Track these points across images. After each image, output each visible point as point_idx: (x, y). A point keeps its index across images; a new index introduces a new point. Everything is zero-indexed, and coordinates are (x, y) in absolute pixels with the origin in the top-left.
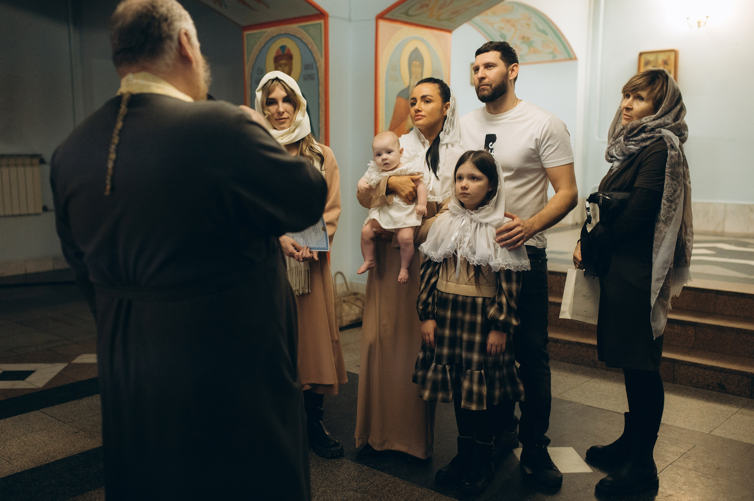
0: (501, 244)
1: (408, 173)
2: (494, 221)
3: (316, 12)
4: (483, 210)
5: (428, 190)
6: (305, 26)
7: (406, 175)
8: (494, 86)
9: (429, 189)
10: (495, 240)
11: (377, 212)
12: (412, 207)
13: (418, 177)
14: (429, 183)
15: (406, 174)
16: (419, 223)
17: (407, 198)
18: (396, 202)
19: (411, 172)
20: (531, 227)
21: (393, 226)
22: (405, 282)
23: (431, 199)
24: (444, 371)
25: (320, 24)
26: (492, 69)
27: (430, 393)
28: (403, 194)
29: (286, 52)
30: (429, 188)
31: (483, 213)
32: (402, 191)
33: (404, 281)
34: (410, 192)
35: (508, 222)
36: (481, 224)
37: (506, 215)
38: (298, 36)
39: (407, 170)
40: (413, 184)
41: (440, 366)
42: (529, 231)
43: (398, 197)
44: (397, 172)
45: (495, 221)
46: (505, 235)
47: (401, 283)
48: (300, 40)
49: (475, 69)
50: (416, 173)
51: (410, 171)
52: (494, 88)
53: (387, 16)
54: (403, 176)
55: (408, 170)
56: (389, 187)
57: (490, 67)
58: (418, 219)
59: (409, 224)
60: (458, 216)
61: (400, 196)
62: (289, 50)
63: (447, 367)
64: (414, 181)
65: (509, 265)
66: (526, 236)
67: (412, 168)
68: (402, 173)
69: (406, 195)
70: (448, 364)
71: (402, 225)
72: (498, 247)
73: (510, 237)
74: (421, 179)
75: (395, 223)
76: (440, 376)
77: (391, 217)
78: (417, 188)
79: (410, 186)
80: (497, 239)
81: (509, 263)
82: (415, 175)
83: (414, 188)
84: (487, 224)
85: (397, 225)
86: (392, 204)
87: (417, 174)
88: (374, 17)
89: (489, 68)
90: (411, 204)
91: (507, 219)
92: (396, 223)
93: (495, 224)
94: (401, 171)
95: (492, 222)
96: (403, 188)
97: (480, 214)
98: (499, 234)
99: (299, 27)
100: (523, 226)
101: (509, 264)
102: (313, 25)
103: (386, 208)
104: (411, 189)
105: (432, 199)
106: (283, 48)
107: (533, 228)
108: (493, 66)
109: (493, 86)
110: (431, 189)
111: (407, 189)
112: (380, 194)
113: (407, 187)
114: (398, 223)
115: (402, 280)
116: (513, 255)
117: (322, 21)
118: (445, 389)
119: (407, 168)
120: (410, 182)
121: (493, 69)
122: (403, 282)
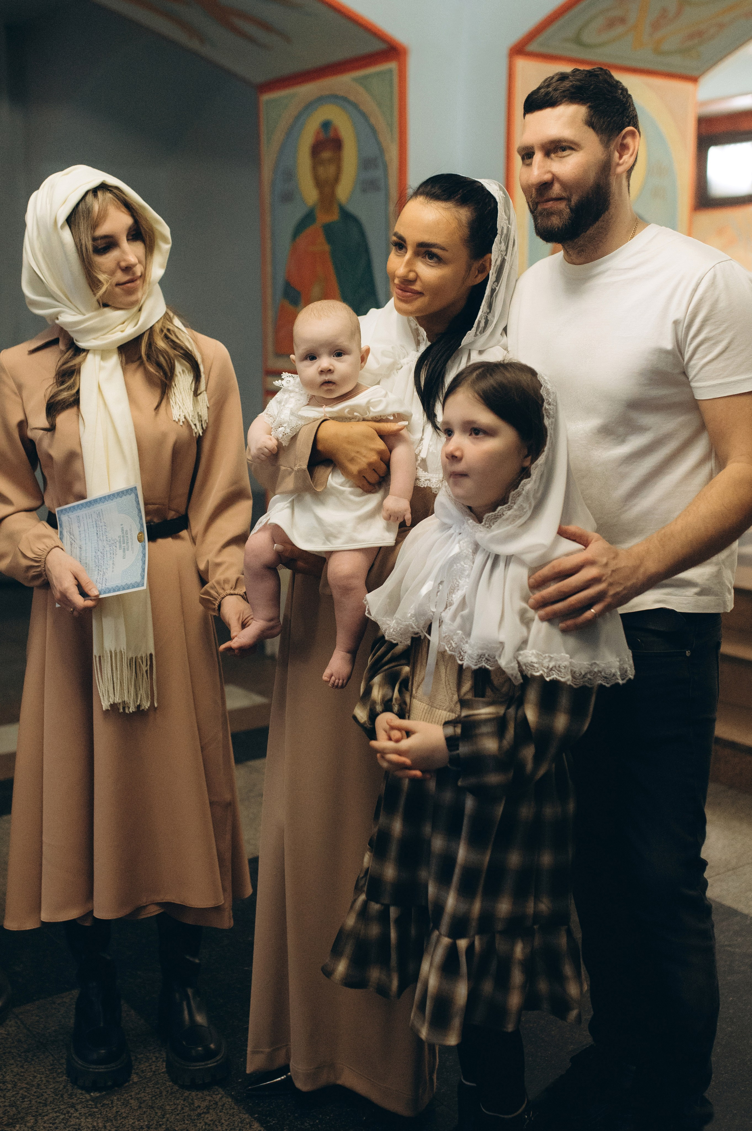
0: (542, 612)
1: (370, 415)
2: (529, 550)
3: (378, 46)
4: (499, 521)
5: (416, 456)
6: (366, 77)
7: (364, 420)
8: (575, 199)
9: (419, 454)
10: (526, 599)
11: (288, 507)
12: (374, 499)
13: (392, 427)
14: (422, 439)
15: (365, 416)
16: (388, 539)
17: (364, 477)
18: (333, 488)
19: (378, 412)
20: (636, 569)
21: (324, 544)
22: (340, 684)
23: (423, 479)
24: (383, 917)
25: (390, 71)
26: (568, 155)
27: (349, 967)
28: (354, 468)
29: (331, 134)
30: (420, 452)
31: (499, 530)
32: (352, 460)
33: (337, 681)
34: (370, 464)
35: (567, 555)
36: (497, 557)
37: (562, 533)
38: (352, 98)
39: (368, 408)
40: (380, 445)
41: (375, 907)
42: (627, 578)
43: (341, 475)
44: (343, 409)
45: (530, 552)
46: (553, 589)
47: (330, 685)
48: (355, 106)
49: (523, 153)
50: (389, 415)
51: (376, 411)
52: (576, 205)
53: (532, 47)
54: (358, 421)
55: (371, 409)
56: (320, 447)
57: (564, 149)
58: (388, 529)
59: (363, 541)
60: (451, 531)
61: (346, 472)
62: (336, 130)
63: (393, 912)
64: (383, 436)
65: (557, 668)
66: (611, 592)
67: (381, 401)
68: (356, 414)
69: (360, 472)
70: (395, 904)
71: (347, 543)
72: (533, 620)
73: (564, 596)
74: (403, 432)
75: (329, 536)
76: (375, 930)
77: (319, 520)
78: (391, 452)
79: (372, 450)
80: (531, 601)
81: (559, 663)
82: (387, 421)
83: (380, 453)
84: (509, 559)
85: (334, 542)
86: (323, 491)
87: (392, 418)
88: (504, 51)
89: (561, 154)
90: (374, 491)
91: (568, 546)
92: (331, 538)
93: (529, 558)
94: (353, 409)
95: (523, 553)
96: (353, 454)
97: (492, 531)
98: (537, 585)
99: (355, 80)
100: (606, 565)
101: (559, 667)
102: (378, 74)
103: (308, 498)
104: (374, 457)
105: (426, 480)
106: (326, 125)
107: (642, 570)
108: (572, 149)
109: (572, 200)
110: (423, 455)
111: (365, 456)
112: (295, 465)
113: (364, 451)
114: (336, 537)
115: (333, 678)
116: (571, 642)
117: (393, 65)
118: (384, 962)
119: (369, 402)
120: (372, 439)
121: (571, 157)
122: (336, 684)
